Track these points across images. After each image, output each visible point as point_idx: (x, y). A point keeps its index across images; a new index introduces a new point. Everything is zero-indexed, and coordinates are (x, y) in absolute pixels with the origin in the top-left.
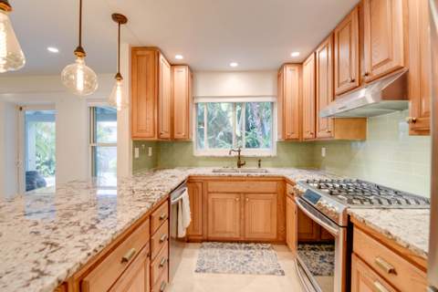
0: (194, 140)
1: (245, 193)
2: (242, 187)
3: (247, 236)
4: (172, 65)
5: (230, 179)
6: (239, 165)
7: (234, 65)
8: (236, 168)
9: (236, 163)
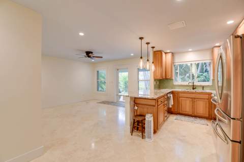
0: (174, 78)
1: (194, 98)
2: (193, 96)
3: (195, 114)
4: (165, 53)
5: (188, 93)
6: (193, 89)
7: (190, 50)
8: (192, 89)
9: (192, 88)
